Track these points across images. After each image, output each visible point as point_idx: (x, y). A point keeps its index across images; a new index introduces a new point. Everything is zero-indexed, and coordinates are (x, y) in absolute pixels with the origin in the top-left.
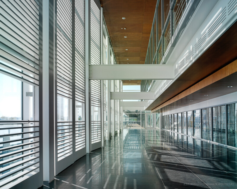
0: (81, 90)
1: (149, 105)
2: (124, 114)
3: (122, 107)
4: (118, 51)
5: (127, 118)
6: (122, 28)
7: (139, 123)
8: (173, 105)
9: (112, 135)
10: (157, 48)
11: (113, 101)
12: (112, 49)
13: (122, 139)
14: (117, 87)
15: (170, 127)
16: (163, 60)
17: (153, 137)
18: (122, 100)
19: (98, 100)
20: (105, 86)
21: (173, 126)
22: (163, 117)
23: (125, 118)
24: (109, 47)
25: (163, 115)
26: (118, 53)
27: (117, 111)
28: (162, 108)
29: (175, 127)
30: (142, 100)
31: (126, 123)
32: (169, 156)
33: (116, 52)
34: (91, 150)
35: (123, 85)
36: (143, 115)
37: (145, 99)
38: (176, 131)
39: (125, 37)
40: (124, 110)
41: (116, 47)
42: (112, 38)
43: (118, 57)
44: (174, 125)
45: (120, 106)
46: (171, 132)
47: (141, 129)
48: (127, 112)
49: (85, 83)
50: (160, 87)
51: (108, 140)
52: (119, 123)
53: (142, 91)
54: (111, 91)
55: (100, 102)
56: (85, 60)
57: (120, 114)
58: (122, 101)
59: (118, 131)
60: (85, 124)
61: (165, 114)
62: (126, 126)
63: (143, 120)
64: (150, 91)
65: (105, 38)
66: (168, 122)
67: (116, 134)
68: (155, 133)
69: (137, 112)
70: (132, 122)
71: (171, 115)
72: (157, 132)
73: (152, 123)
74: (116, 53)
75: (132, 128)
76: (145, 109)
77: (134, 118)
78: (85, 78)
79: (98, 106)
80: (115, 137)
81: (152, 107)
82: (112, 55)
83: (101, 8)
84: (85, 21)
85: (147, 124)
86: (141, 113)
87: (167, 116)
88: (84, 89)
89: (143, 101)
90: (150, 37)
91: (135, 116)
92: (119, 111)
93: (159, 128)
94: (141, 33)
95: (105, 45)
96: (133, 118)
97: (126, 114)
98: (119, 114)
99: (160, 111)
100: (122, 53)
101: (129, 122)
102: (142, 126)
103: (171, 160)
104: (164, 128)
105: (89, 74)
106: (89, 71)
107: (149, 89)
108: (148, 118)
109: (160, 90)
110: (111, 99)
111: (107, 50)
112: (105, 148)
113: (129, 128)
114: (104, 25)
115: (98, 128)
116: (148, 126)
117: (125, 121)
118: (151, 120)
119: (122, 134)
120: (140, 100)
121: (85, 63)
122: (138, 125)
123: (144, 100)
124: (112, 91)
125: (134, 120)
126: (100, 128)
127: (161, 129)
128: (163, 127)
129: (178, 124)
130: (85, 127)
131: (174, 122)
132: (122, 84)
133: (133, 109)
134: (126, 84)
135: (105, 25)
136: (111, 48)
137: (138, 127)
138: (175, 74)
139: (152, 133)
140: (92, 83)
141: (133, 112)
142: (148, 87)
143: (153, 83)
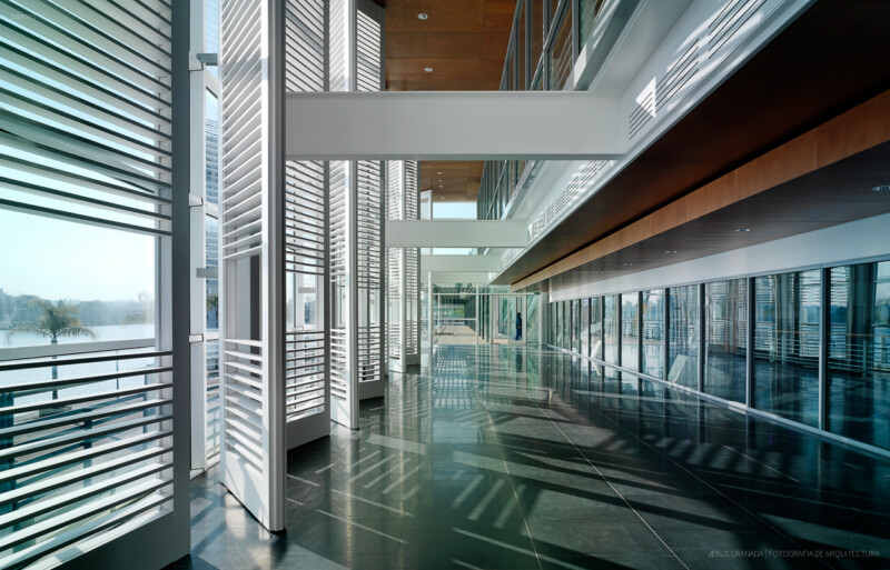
7: (472, 326)
10: (546, 42)
19: (313, 246)
22: (549, 307)
25: (551, 300)
30: (480, 250)
36: (485, 300)
37: (491, 248)
39: (421, 17)
41: (392, 58)
44: (590, 334)
47: (475, 343)
48: (436, 291)
53: (481, 216)
55: (321, 255)
61: (557, 296)
63: (484, 315)
64: (510, 216)
69: (459, 288)
70: (450, 322)
76: (491, 281)
77: (457, 306)
81: (521, 272)
85: (496, 329)
86: (477, 294)
87: (564, 302)
89: (485, 253)
90: (515, 17)
91: (456, 301)
96: (452, 306)
99: (540, 287)
102: (482, 334)
104: (553, 344)
107: (506, 210)
108: (502, 308)
109: (550, 213)
120: (475, 251)
122: (466, 329)
123: (487, 250)
125: (455, 312)
127: (544, 345)
128: (549, 337)
129: (603, 332)
131: (590, 323)
137: (467, 338)
138: (632, 134)
141: (449, 290)
142: (504, 204)
143: (526, 186)
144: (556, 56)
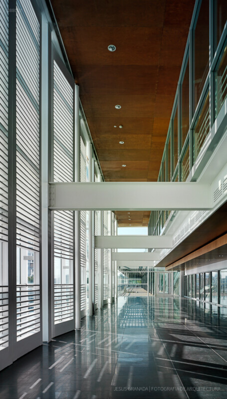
0: (33, 229)
1: (162, 258)
2: (119, 273)
3: (116, 262)
4: (109, 168)
5: (124, 280)
6: (115, 127)
7: (145, 287)
8: (204, 259)
9: (98, 307)
10: (179, 158)
11: (98, 251)
12: (98, 165)
13: (116, 312)
14: (107, 229)
15: (198, 293)
16: (192, 172)
17: (169, 310)
18: (115, 249)
19: (68, 247)
20: (85, 224)
21: (202, 291)
22: (185, 279)
23: (121, 280)
24: (93, 161)
25: (186, 274)
26: (108, 171)
27: (107, 268)
28: (184, 264)
29: (206, 294)
30: (150, 250)
31: (122, 287)
32: (202, 349)
33: (105, 169)
34: (52, 337)
35: (117, 227)
36: (152, 275)
37: (155, 248)
38: (208, 299)
39: (121, 143)
40: (120, 267)
41: (106, 160)
42: (98, 144)
43: (110, 178)
44: (205, 290)
45: (112, 260)
46: (200, 302)
47: (147, 296)
48: (125, 270)
49: (40, 215)
50: (184, 225)
51: (89, 315)
52: (110, 287)
53: (150, 234)
54: (96, 235)
55: (72, 251)
56: (40, 174)
57: (113, 272)
58: (116, 252)
59: (109, 301)
60: (41, 290)
61: (189, 272)
62: (123, 292)
63: (152, 282)
64: (164, 234)
65: (85, 144)
66: (194, 286)
67: (105, 305)
68: (172, 303)
69: (140, 269)
70: (134, 286)
71: (200, 274)
72: (174, 301)
73: (167, 287)
74: (106, 171)
75: (133, 295)
76: (155, 265)
77: (137, 279)
78: (40, 206)
79: (68, 257)
80: (102, 310)
81: (168, 261)
82: (99, 176)
83: (76, 86)
84: (40, 101)
85: (158, 288)
86: (148, 272)
87: (192, 275)
88: (38, 226)
89: (152, 252)
90: (166, 143)
91: (138, 276)
92: (110, 268)
93: (177, 295)
94: (150, 136)
95: (84, 156)
96: (135, 279)
97: (123, 273)
98: (110, 273)
99: (180, 267)
100: (116, 172)
101: (129, 286)
102: (150, 291)
103: (207, 358)
104: (186, 295)
105: (50, 200)
106: (50, 194)
107: (162, 231)
108: (161, 279)
109: (182, 232)
110: (96, 247)
111: (88, 165)
112: (82, 330)
113: (127, 294)
114: (82, 121)
115: (69, 297)
116: (160, 292)
117: (121, 284)
118: (165, 282)
119: (116, 305)
120: (147, 250)
121: (40, 178)
122: (143, 290)
123: (153, 249)
124: (98, 233)
125: (136, 282)
126: (72, 297)
127: (182, 296)
128: (185, 292)
129: (211, 289)
130: (41, 295)
131: (205, 285)
132: (117, 225)
133: (134, 265)
134: (123, 224)
135: (84, 120)
136: (96, 163)
137: (143, 294)
138: (215, 199)
139: (167, 303)
140: (55, 216)
141: (134, 270)
142: (161, 228)
143: (171, 220)
144: (184, 165)
